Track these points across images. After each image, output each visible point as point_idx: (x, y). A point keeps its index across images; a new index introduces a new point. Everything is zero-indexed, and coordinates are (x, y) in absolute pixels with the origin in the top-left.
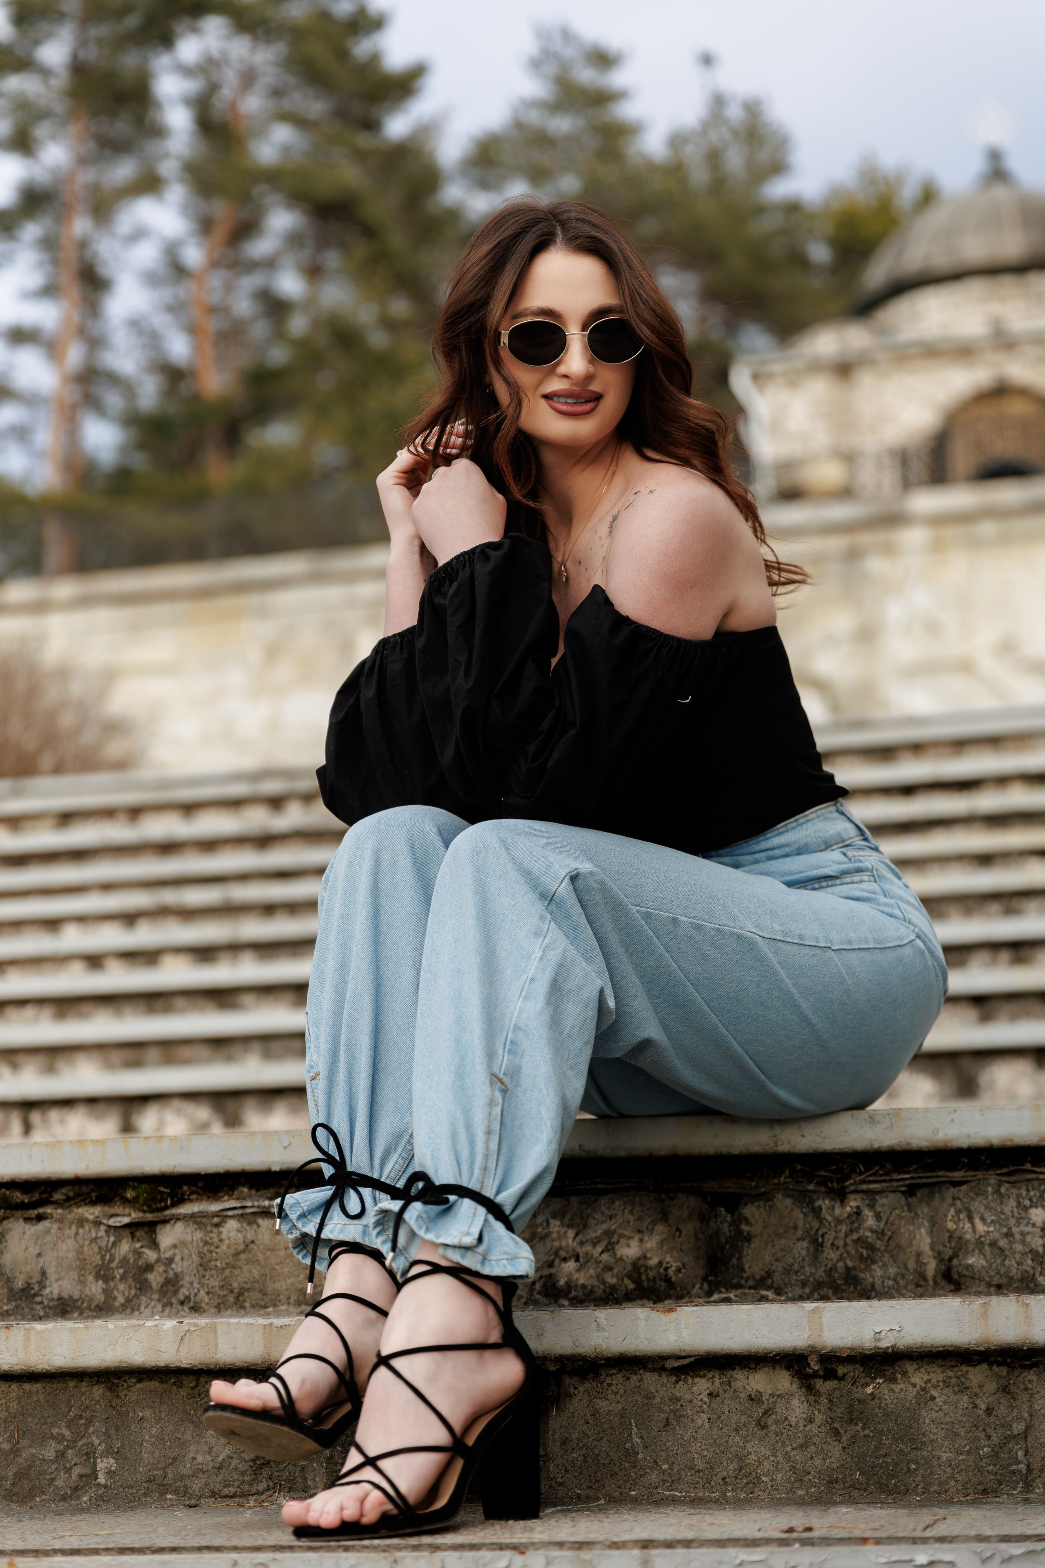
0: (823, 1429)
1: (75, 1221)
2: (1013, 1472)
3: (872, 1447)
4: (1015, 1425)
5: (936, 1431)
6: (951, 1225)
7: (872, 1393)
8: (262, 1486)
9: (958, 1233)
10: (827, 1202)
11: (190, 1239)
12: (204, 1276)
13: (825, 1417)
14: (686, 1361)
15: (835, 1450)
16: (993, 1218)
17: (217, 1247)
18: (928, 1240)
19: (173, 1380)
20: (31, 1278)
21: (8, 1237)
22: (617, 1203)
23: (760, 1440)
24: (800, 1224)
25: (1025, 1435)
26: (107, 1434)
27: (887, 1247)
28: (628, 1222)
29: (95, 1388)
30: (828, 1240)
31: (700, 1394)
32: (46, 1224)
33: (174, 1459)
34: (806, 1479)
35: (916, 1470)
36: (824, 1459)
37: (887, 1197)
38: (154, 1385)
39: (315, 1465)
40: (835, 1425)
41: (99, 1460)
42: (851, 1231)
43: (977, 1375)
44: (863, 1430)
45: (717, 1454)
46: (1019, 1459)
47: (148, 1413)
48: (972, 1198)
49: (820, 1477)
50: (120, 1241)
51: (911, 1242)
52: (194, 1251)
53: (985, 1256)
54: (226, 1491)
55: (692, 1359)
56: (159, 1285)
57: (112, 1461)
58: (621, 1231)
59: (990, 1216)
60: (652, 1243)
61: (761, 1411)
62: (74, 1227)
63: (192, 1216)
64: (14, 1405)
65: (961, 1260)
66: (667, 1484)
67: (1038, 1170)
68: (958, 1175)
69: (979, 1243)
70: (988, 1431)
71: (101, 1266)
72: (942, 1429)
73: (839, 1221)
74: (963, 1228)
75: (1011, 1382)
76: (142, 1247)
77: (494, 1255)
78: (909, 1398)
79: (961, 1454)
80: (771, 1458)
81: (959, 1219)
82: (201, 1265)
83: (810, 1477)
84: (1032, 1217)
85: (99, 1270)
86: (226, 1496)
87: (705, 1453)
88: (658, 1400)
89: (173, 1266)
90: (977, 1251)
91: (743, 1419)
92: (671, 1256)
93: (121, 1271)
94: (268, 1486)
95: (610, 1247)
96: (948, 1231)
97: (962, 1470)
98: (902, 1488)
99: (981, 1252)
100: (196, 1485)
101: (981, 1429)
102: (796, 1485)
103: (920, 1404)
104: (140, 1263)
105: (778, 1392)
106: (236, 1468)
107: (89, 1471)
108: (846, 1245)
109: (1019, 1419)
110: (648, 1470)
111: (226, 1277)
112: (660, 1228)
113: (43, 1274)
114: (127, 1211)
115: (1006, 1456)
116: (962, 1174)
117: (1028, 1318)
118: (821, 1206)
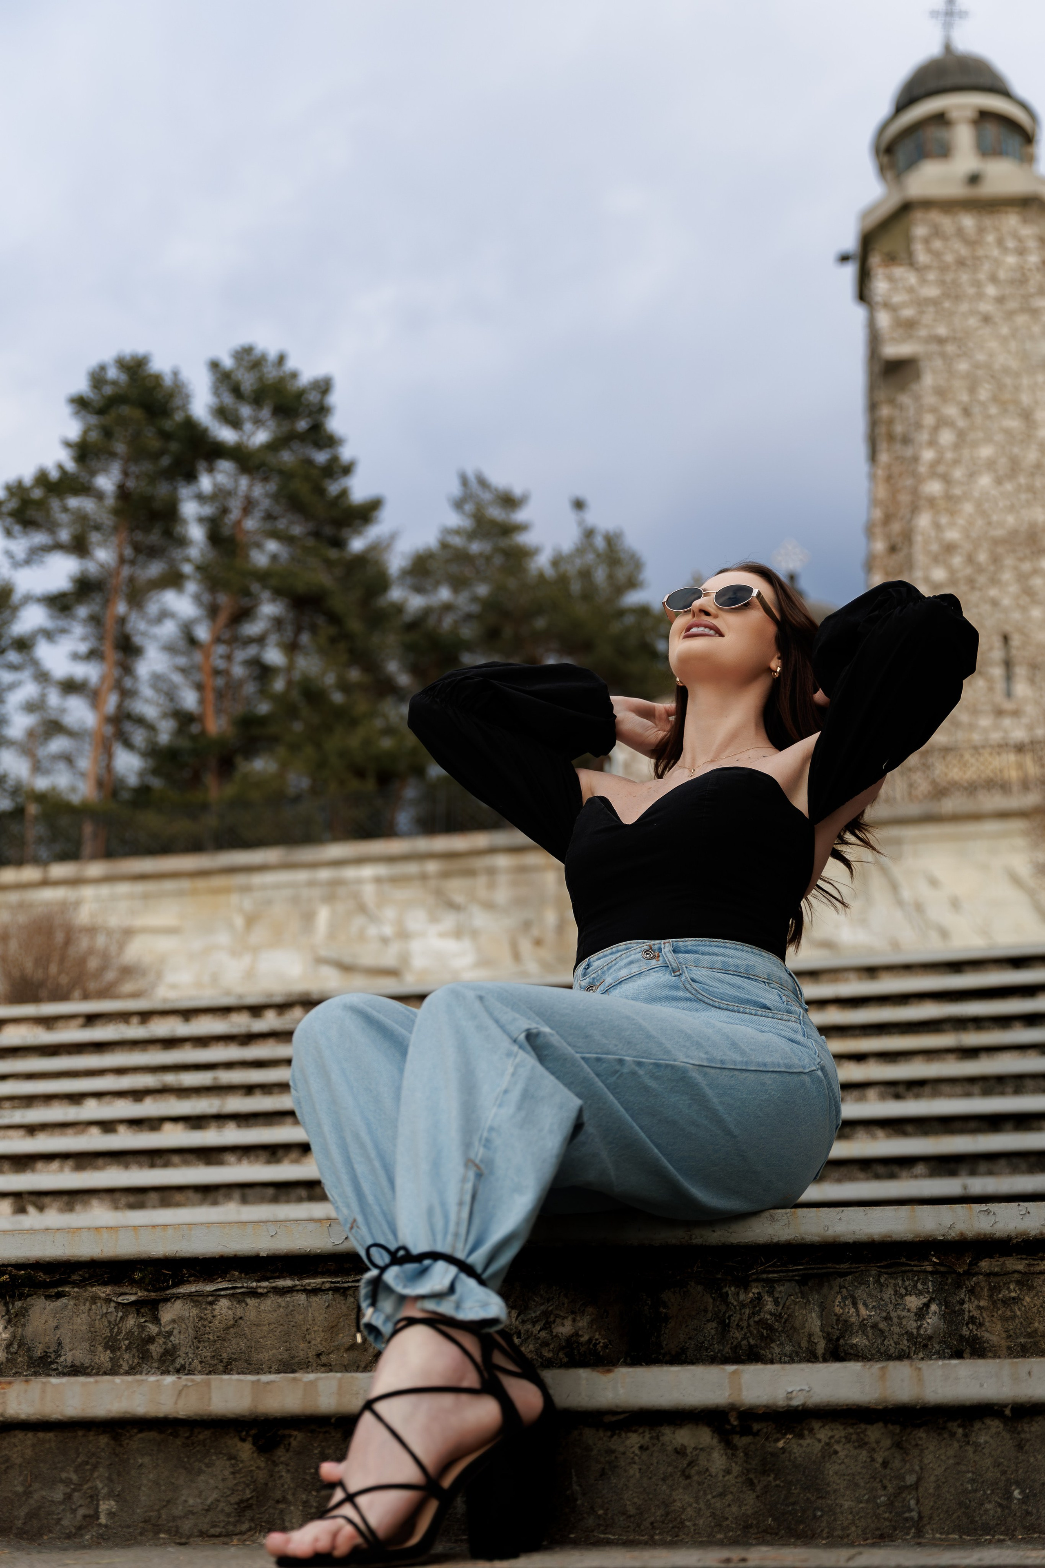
0: (740, 1480)
1: (89, 1298)
2: (907, 1519)
3: (783, 1496)
4: (908, 1477)
5: (838, 1481)
6: (838, 1310)
7: (782, 1448)
8: (245, 1527)
9: (844, 1317)
10: (733, 1289)
11: (187, 1315)
12: (197, 1348)
13: (741, 1469)
14: (622, 1417)
15: (750, 1498)
16: (874, 1304)
17: (210, 1323)
18: (819, 1323)
19: (169, 1431)
20: (48, 1348)
21: (30, 1312)
22: (554, 1288)
23: (685, 1488)
24: (710, 1308)
25: (916, 1486)
26: (110, 1479)
27: (784, 1328)
28: (563, 1304)
29: (101, 1437)
30: (734, 1321)
31: (632, 1447)
32: (64, 1300)
33: (168, 1502)
34: (725, 1523)
35: (821, 1516)
36: (740, 1507)
37: (784, 1285)
38: (153, 1435)
39: (292, 1508)
40: (751, 1476)
41: (101, 1503)
42: (754, 1314)
43: (874, 1433)
44: (775, 1480)
45: (646, 1501)
46: (912, 1507)
47: (146, 1460)
48: (857, 1287)
49: (736, 1523)
50: (127, 1316)
51: (804, 1324)
52: (191, 1325)
53: (868, 1337)
54: (213, 1531)
55: (627, 1415)
56: (159, 1354)
57: (113, 1503)
58: (557, 1312)
59: (872, 1302)
60: (583, 1323)
61: (685, 1463)
62: (88, 1304)
63: (190, 1295)
64: (29, 1452)
65: (847, 1340)
66: (602, 1528)
67: (912, 1263)
68: (845, 1266)
69: (863, 1325)
70: (884, 1481)
71: (110, 1337)
72: (844, 1480)
73: (743, 1305)
74: (848, 1312)
75: (904, 1439)
76: (145, 1322)
78: (815, 1452)
79: (861, 1502)
80: (695, 1505)
81: (845, 1305)
82: (196, 1338)
83: (728, 1522)
84: (907, 1303)
85: (108, 1342)
86: (213, 1536)
87: (636, 1500)
88: (595, 1452)
89: (172, 1338)
90: (860, 1333)
91: (670, 1469)
92: (599, 1334)
93: (127, 1342)
94: (250, 1527)
95: (547, 1326)
96: (836, 1315)
97: (861, 1517)
98: (809, 1532)
99: (864, 1333)
100: (186, 1526)
101: (878, 1480)
102: (716, 1529)
103: (824, 1458)
104: (143, 1336)
105: (701, 1446)
106: (222, 1511)
107: (91, 1512)
108: (749, 1325)
109: (912, 1471)
110: (585, 1515)
111: (217, 1348)
112: (590, 1310)
113: (60, 1344)
114: (134, 1290)
115: (900, 1504)
116: (846, 1266)
117: (920, 1380)
118: (727, 1293)
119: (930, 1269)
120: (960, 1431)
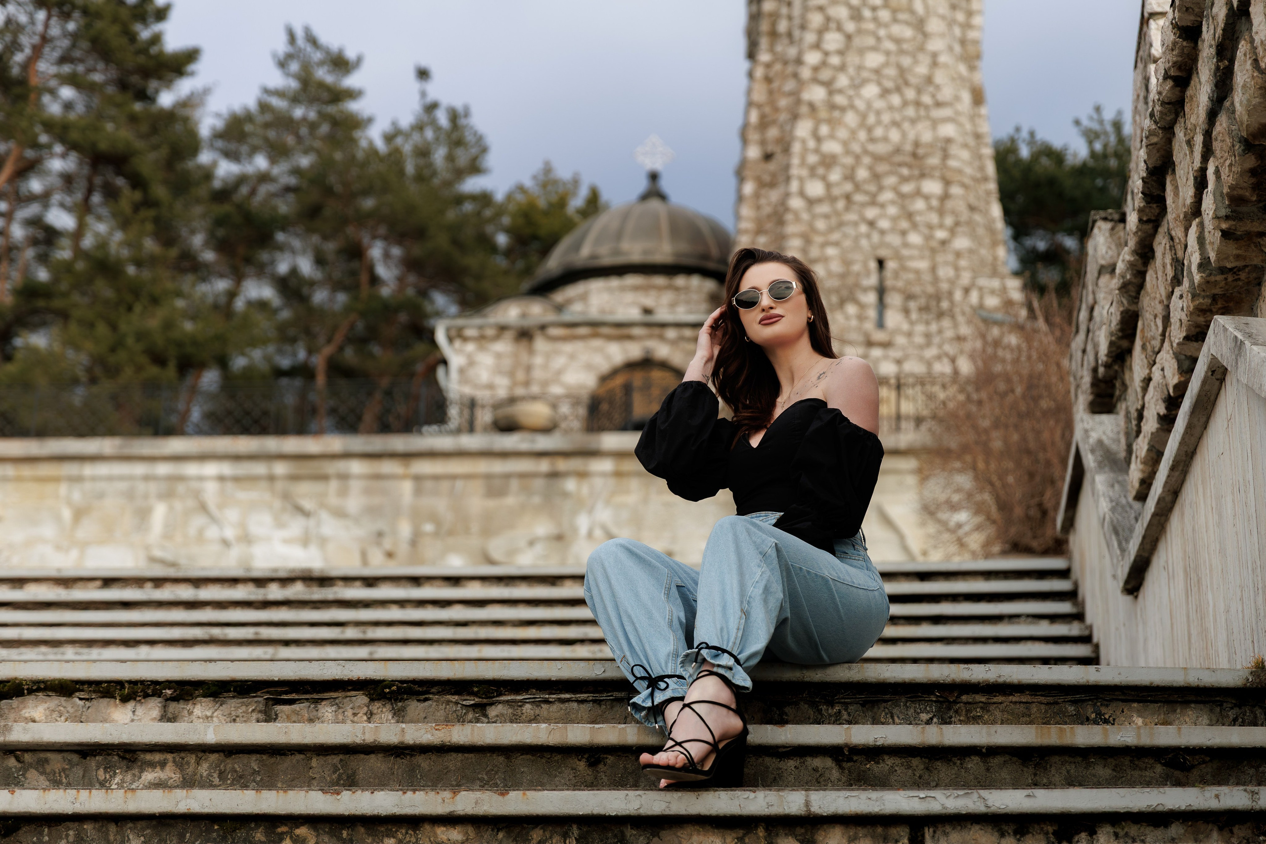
0: (846, 784)
1: (445, 701)
5: (897, 785)
7: (869, 768)
11: (505, 713)
13: (846, 779)
14: (788, 749)
17: (520, 717)
21: (408, 708)
23: (818, 787)
24: (812, 717)
26: (505, 779)
32: (430, 702)
37: (853, 706)
40: (852, 782)
42: (837, 720)
43: (915, 762)
44: (864, 784)
47: (526, 769)
48: (894, 708)
50: (468, 712)
52: (508, 718)
59: (902, 716)
61: (818, 775)
62: (444, 704)
63: (508, 701)
64: (459, 764)
67: (924, 695)
70: (920, 785)
72: (900, 784)
73: (830, 716)
74: (888, 721)
75: (930, 765)
76: (479, 716)
77: (737, 677)
78: (885, 770)
81: (887, 717)
84: (921, 717)
88: (771, 769)
91: (810, 778)
103: (890, 773)
105: (827, 767)
114: (472, 698)
116: (888, 696)
117: (942, 734)
118: (821, 709)
119: (934, 699)
120: (959, 762)
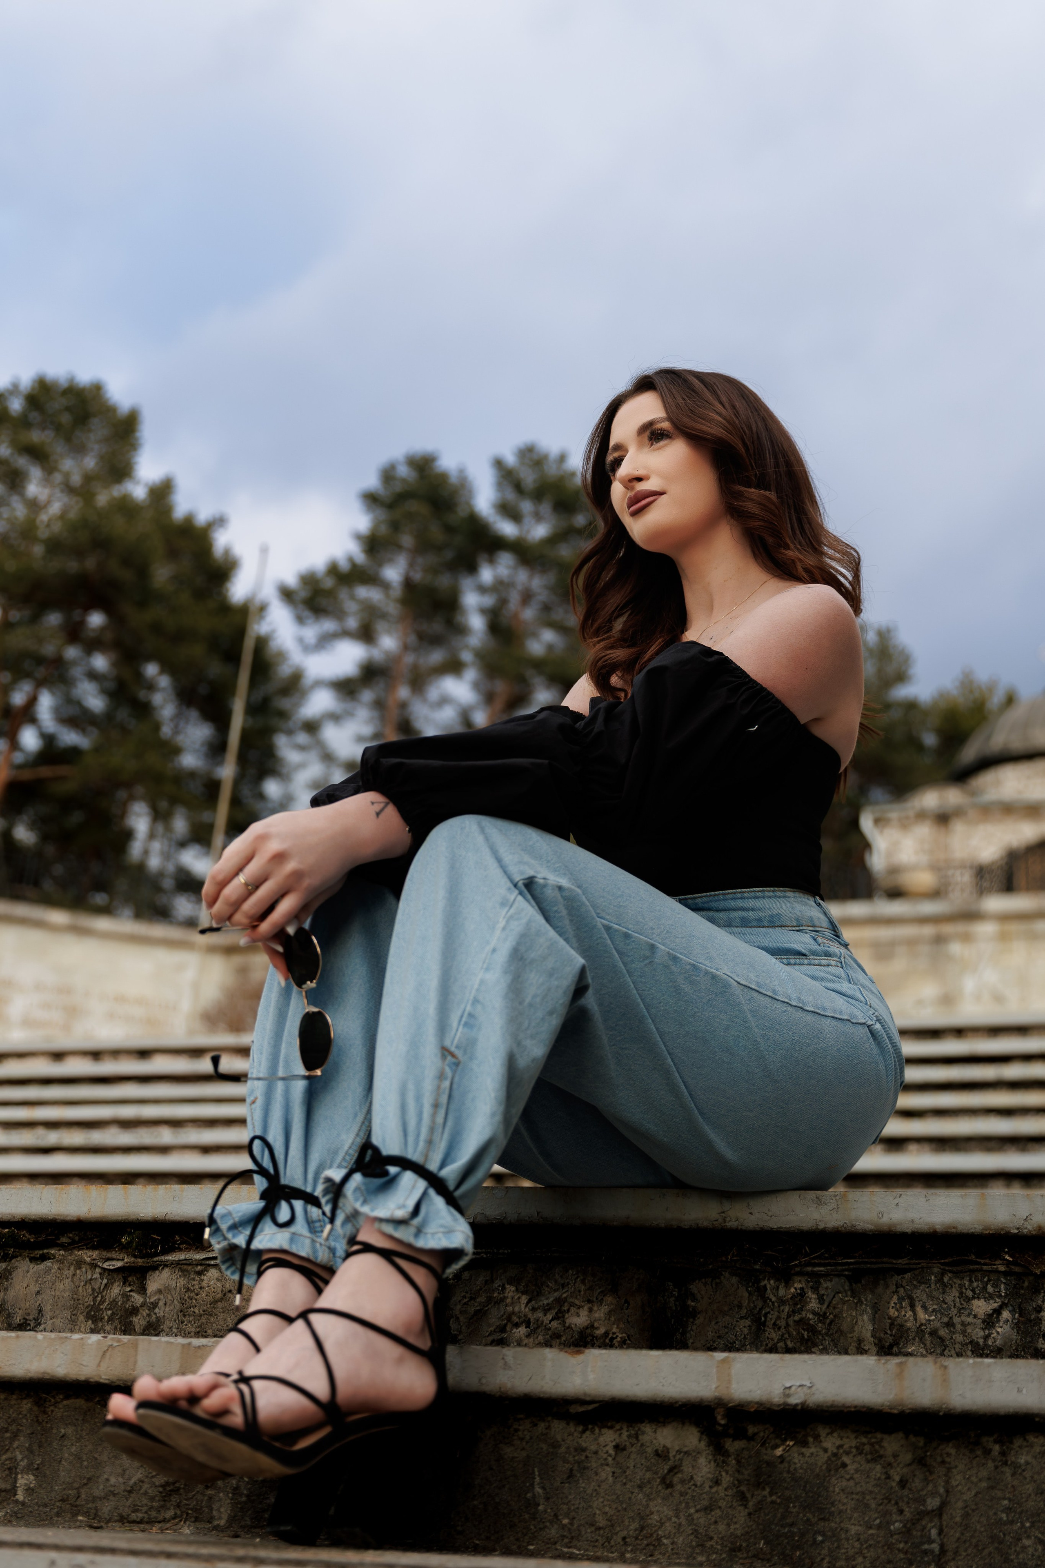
0: (730, 1492)
1: (74, 1262)
2: (925, 1552)
3: (779, 1515)
4: (929, 1501)
5: (845, 1501)
6: (893, 1312)
7: (781, 1456)
8: (170, 1514)
9: (899, 1321)
10: (772, 1282)
11: (174, 1285)
12: (182, 1322)
13: (732, 1479)
14: (591, 1407)
15: (741, 1515)
16: (935, 1307)
17: (197, 1295)
18: (870, 1327)
20: (29, 1314)
21: (14, 1274)
22: (571, 1272)
23: (664, 1499)
24: (745, 1303)
25: (939, 1512)
26: (30, 1450)
27: (829, 1330)
28: (580, 1291)
29: (25, 1402)
30: (771, 1319)
31: (606, 1446)
32: (48, 1263)
33: (89, 1479)
34: (708, 1544)
35: (822, 1542)
36: (728, 1525)
37: (831, 1281)
38: (80, 1402)
39: (221, 1495)
40: (743, 1488)
41: (20, 1476)
42: (794, 1312)
43: (892, 1444)
44: (771, 1494)
45: (619, 1511)
46: (933, 1538)
47: (70, 1430)
48: (915, 1287)
49: (723, 1543)
50: (112, 1284)
51: (853, 1327)
52: (177, 1296)
53: (925, 1345)
54: (134, 1516)
55: (596, 1405)
56: (142, 1328)
57: (32, 1477)
58: (572, 1300)
59: (932, 1305)
60: (600, 1313)
61: (667, 1467)
62: (72, 1268)
63: (178, 1263)
65: (901, 1348)
66: (566, 1540)
67: (982, 1261)
68: (903, 1262)
69: (920, 1331)
70: (900, 1504)
71: (92, 1307)
72: (852, 1499)
73: (782, 1301)
74: (905, 1316)
75: (928, 1454)
76: (131, 1291)
77: (430, 1229)
78: (820, 1464)
79: (871, 1528)
80: (674, 1519)
81: (901, 1307)
82: (181, 1311)
83: (712, 1543)
84: (974, 1308)
85: (90, 1311)
86: (134, 1522)
87: (607, 1509)
88: (563, 1449)
89: (157, 1310)
90: (917, 1340)
91: (648, 1475)
92: (617, 1328)
93: (109, 1312)
94: (176, 1514)
95: (560, 1315)
96: (890, 1318)
97: (870, 1546)
98: (807, 1561)
99: (922, 1341)
100: (106, 1508)
101: (893, 1502)
102: (697, 1550)
103: (830, 1471)
104: (127, 1306)
105: (685, 1449)
106: (146, 1493)
107: (9, 1487)
108: (788, 1325)
109: (934, 1494)
110: (548, 1524)
111: (203, 1323)
112: (609, 1299)
113: (40, 1311)
114: (122, 1256)
115: (919, 1534)
116: (905, 1261)
117: (945, 1380)
118: (765, 1286)
119: (1002, 1268)
120: (997, 1448)
